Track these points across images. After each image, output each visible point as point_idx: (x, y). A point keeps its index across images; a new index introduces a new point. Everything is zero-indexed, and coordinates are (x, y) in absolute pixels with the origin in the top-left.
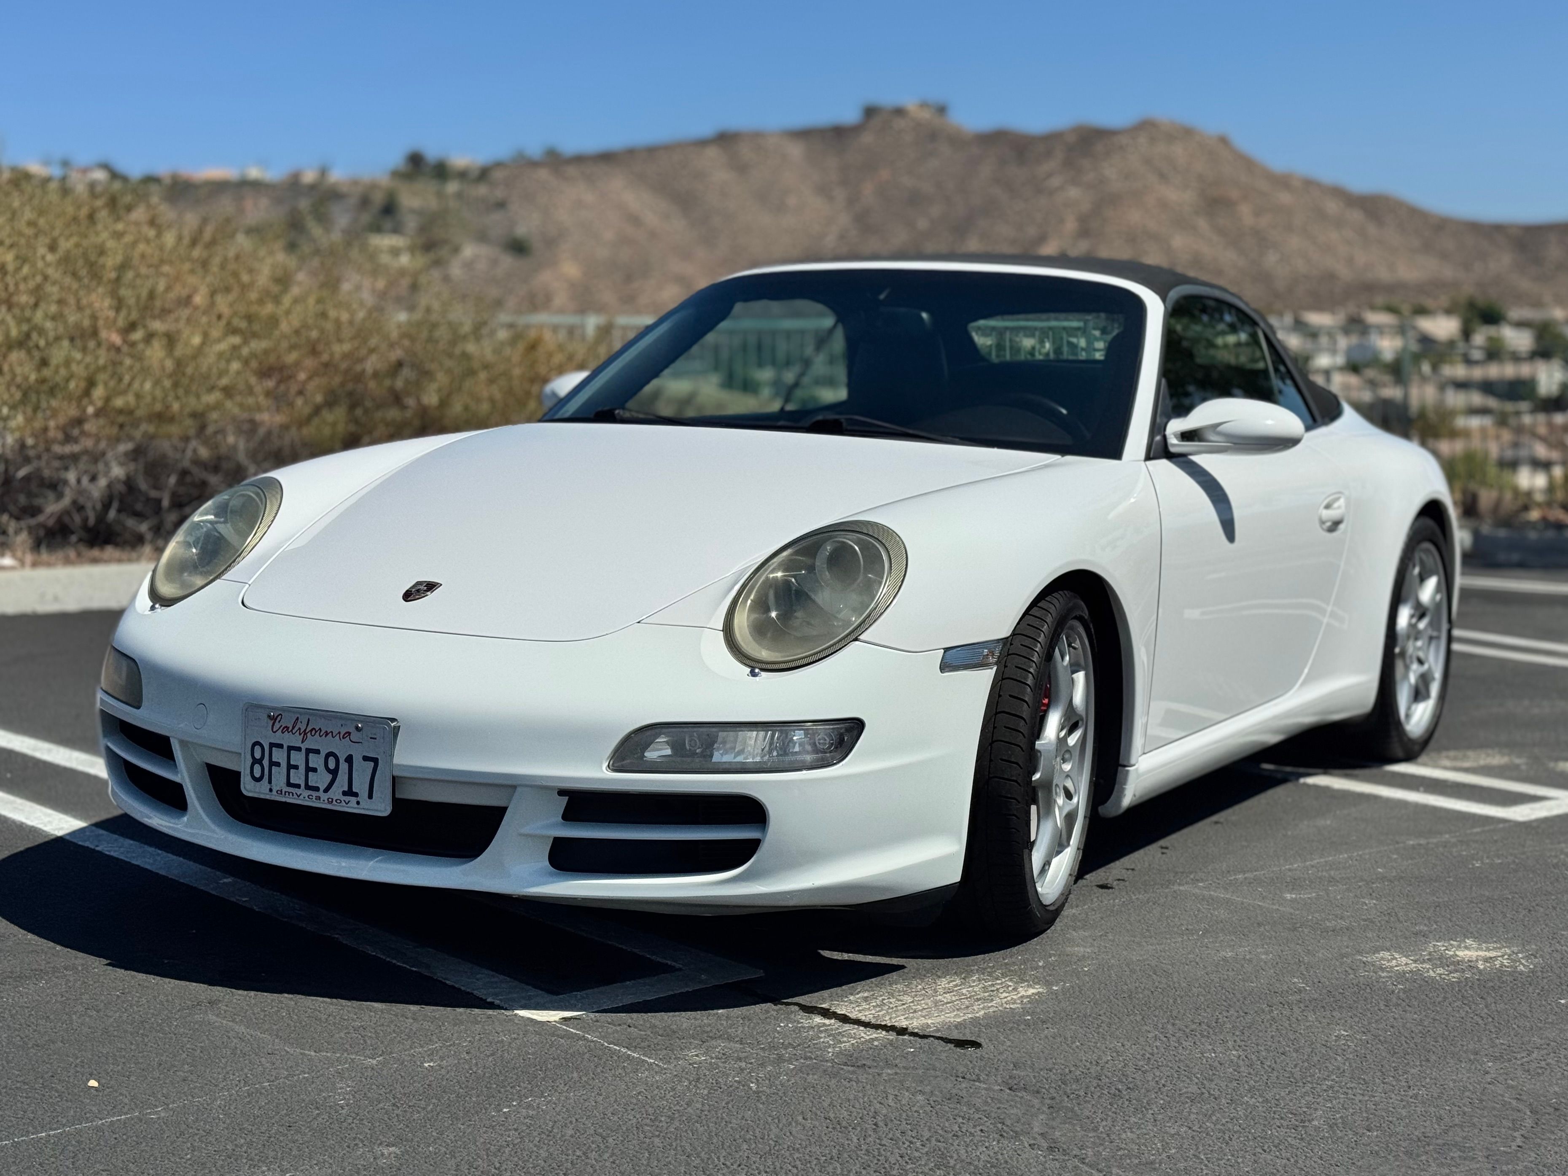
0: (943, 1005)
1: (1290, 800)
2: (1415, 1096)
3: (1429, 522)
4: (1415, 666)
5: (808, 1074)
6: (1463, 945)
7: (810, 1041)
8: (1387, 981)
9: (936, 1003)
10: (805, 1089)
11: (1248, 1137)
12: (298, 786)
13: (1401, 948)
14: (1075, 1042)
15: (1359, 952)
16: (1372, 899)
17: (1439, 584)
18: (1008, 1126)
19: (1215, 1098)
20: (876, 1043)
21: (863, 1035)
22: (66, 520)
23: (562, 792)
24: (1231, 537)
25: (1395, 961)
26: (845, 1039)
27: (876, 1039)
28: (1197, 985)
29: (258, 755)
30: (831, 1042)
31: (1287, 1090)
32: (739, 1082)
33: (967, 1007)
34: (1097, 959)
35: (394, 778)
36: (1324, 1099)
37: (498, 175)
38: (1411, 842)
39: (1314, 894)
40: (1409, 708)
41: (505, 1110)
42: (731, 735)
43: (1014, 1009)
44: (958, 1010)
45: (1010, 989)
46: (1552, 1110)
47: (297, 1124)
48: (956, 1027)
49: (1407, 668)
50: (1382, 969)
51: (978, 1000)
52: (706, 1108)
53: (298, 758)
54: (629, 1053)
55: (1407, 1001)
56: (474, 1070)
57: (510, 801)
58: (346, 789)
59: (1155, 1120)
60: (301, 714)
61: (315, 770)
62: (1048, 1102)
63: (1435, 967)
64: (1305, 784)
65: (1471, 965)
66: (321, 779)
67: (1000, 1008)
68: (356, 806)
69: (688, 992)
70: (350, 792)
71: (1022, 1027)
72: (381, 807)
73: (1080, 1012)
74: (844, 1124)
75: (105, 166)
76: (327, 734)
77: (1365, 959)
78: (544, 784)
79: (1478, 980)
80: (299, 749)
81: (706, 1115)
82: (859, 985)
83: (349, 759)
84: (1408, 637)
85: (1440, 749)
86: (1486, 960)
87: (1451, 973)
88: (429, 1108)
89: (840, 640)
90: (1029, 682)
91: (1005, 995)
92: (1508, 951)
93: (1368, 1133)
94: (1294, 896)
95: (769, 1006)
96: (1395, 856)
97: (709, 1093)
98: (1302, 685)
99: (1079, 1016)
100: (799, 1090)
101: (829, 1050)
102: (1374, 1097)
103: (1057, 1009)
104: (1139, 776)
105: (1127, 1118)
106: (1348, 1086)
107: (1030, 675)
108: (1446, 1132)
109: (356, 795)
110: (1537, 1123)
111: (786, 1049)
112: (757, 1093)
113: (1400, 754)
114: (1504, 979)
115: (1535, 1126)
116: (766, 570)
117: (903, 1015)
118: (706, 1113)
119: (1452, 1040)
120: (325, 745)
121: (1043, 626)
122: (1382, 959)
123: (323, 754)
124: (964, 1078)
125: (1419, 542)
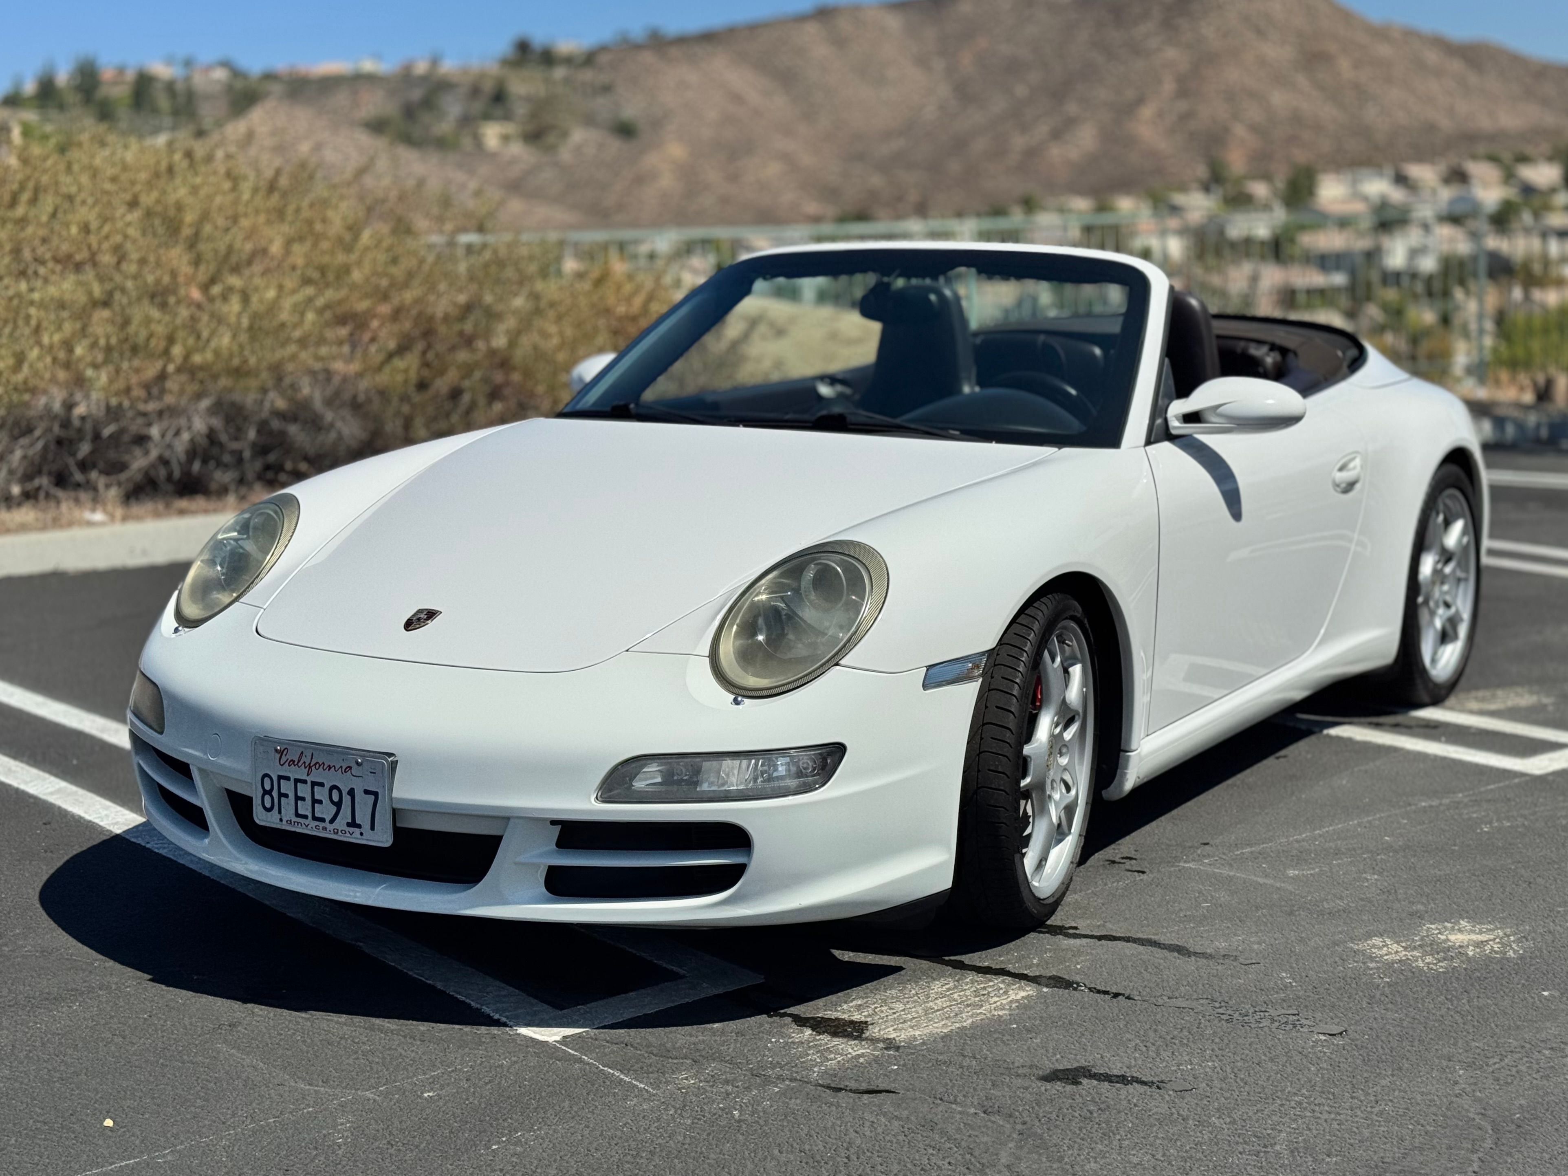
0: (933, 1013)
1: (1309, 756)
2: (1381, 1113)
3: (1453, 468)
4: (1441, 611)
5: (791, 1098)
6: (1456, 927)
7: (798, 1059)
8: (1374, 974)
9: (926, 1011)
10: (786, 1117)
11: (1208, 1166)
12: (306, 817)
13: (1394, 933)
14: (1055, 1055)
15: (1352, 940)
16: (1374, 874)
17: (1465, 527)
18: (975, 1157)
19: (1183, 1120)
20: (861, 1060)
21: (850, 1050)
22: (152, 473)
23: (554, 822)
24: (1237, 515)
25: (1385, 949)
26: (832, 1056)
27: (862, 1055)
28: (1185, 983)
29: (267, 787)
30: (818, 1060)
31: (1255, 1108)
32: (722, 1109)
33: (956, 1015)
34: (1092, 954)
35: (394, 811)
36: (1290, 1118)
37: (604, 59)
38: (1423, 804)
39: (1317, 870)
40: (1435, 653)
41: (494, 1147)
42: (715, 764)
43: (1002, 1017)
44: (947, 1018)
45: (1001, 992)
46: (1513, 1127)
47: (294, 1168)
48: (942, 1038)
49: (1433, 613)
50: (1372, 959)
51: (968, 1005)
52: (688, 1140)
53: (304, 791)
54: (622, 1076)
55: (1390, 997)
56: (471, 1100)
57: (505, 831)
58: (350, 821)
59: (1121, 1147)
60: (305, 748)
61: (320, 802)
62: (1019, 1127)
63: (1425, 954)
64: (1328, 736)
65: (1460, 951)
66: (326, 810)
67: (988, 1015)
68: (359, 836)
69: (688, 1003)
70: (353, 824)
71: (1007, 1037)
72: (383, 838)
73: (1066, 1018)
74: (818, 1158)
75: (225, 64)
76: (330, 767)
77: (1356, 947)
78: (537, 816)
79: (1465, 969)
80: (304, 782)
81: (686, 1149)
82: (854, 992)
83: (351, 792)
84: (1433, 583)
85: (1468, 690)
86: (1479, 944)
87: (1440, 961)
88: (422, 1146)
89: (821, 666)
90: (1015, 693)
91: (996, 999)
92: (1501, 933)
93: (1328, 1159)
94: (1297, 872)
95: (764, 1017)
96: (1405, 821)
97: (693, 1123)
98: (1320, 643)
99: (1064, 1023)
100: (780, 1118)
101: (815, 1069)
102: (1340, 1114)
103: (1045, 1015)
104: (1141, 759)
105: (1093, 1146)
106: (1316, 1102)
107: (1016, 685)
108: (1405, 1156)
109: (359, 826)
110: (1496, 1143)
111: (773, 1069)
112: (739, 1121)
113: (1426, 699)
114: (1491, 968)
115: (1494, 1147)
116: (751, 594)
117: (892, 1026)
118: (686, 1146)
119: (1428, 1044)
120: (329, 779)
121: (1029, 635)
122: (1374, 946)
123: (327, 787)
124: (941, 1099)
125: (1441, 491)
